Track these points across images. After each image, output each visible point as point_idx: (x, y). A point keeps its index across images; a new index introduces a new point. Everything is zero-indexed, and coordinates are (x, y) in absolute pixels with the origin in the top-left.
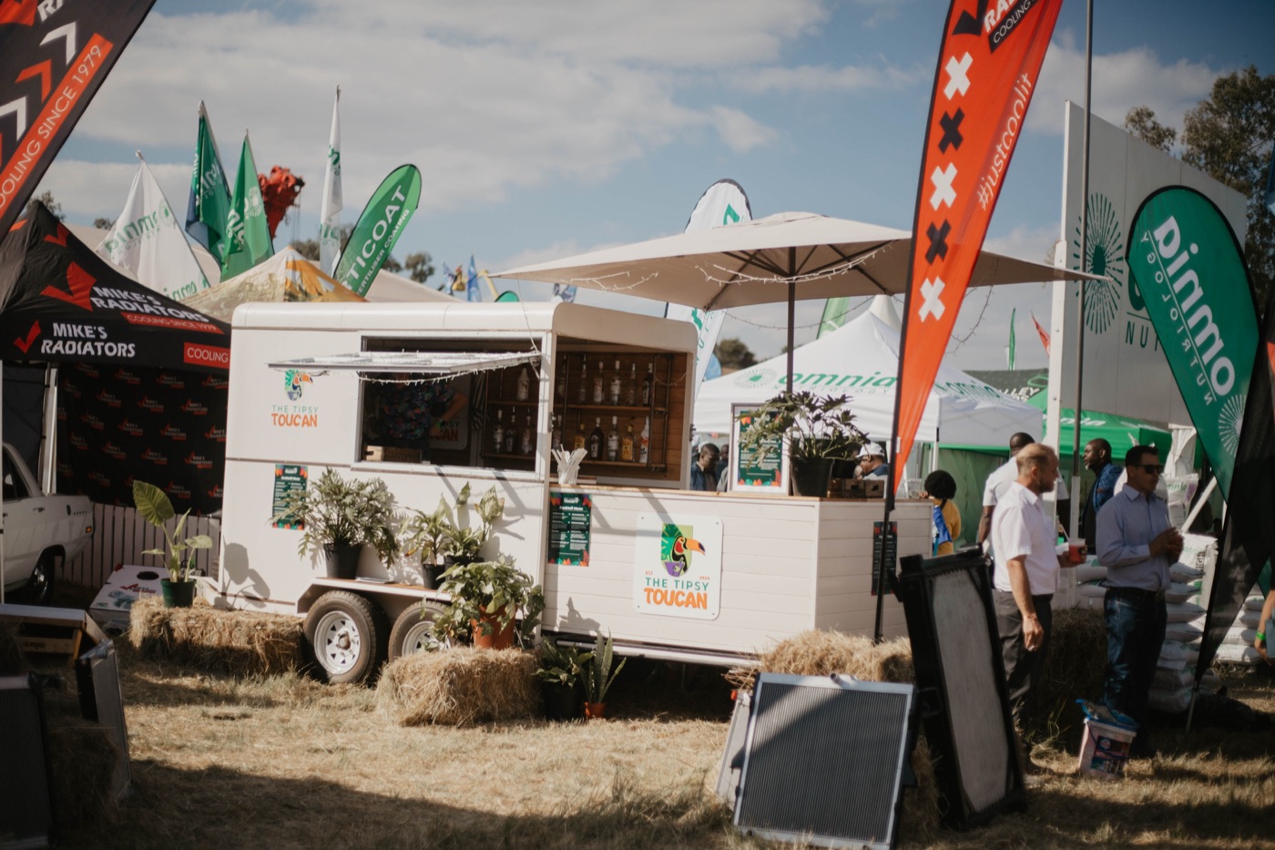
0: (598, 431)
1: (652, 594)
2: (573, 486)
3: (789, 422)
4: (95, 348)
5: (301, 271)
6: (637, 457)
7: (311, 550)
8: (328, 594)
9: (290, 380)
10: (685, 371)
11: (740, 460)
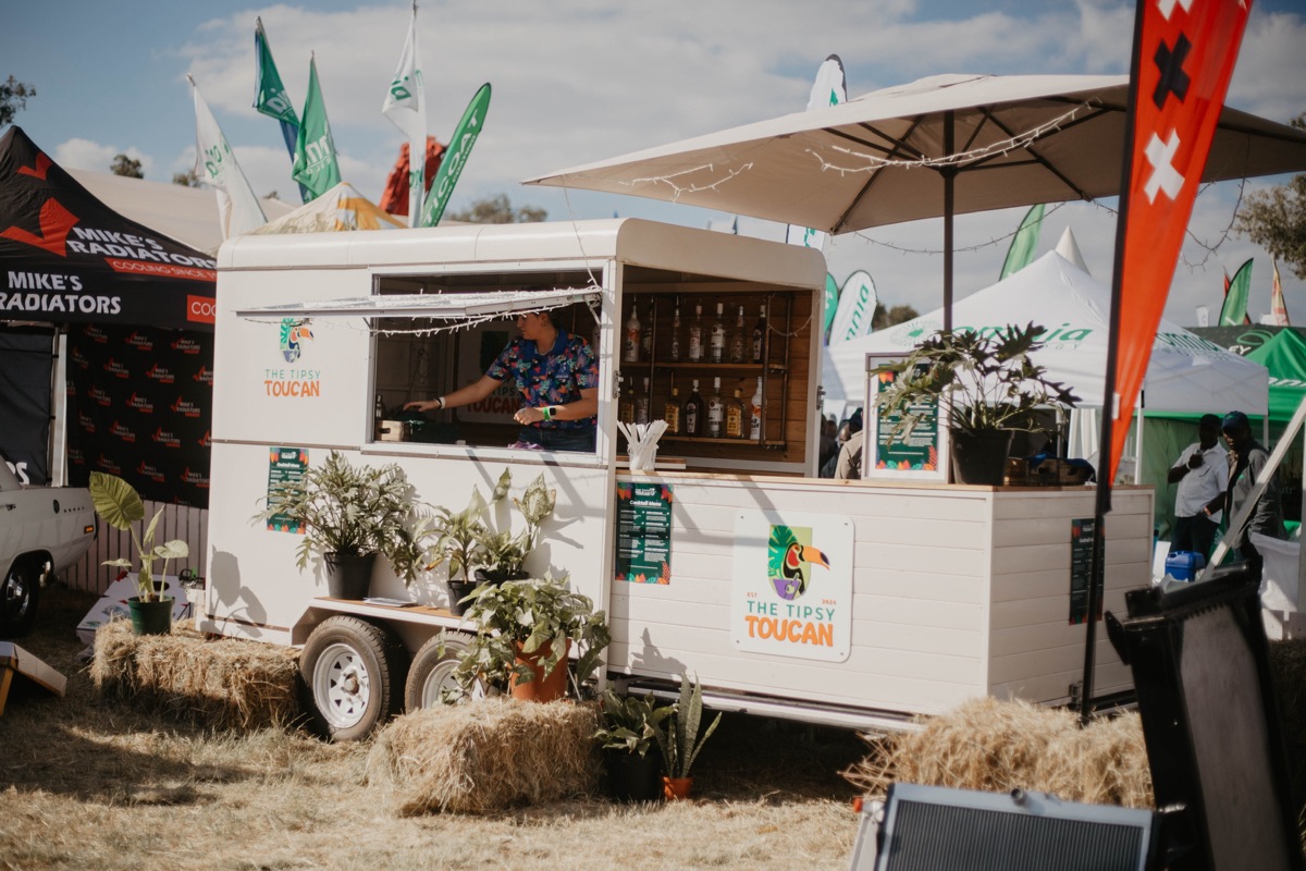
0: (695, 398)
1: (756, 624)
2: (647, 473)
3: (946, 377)
4: (66, 303)
5: (357, 210)
6: (747, 432)
7: (314, 560)
8: (330, 620)
9: (285, 336)
10: (810, 314)
11: (879, 433)
